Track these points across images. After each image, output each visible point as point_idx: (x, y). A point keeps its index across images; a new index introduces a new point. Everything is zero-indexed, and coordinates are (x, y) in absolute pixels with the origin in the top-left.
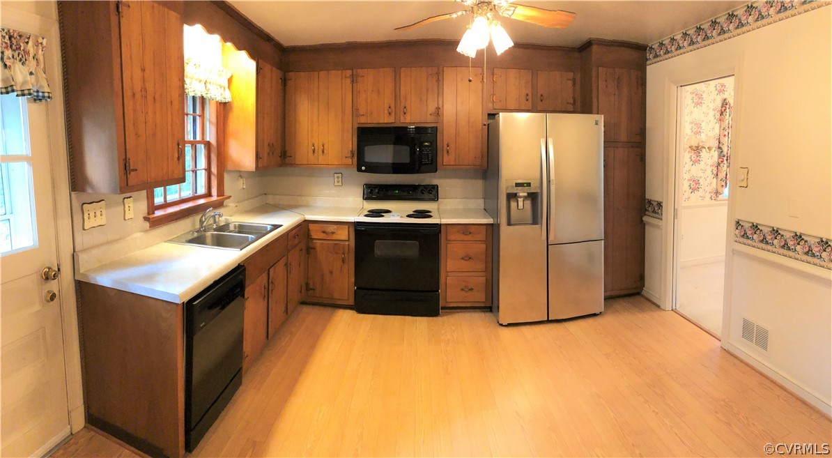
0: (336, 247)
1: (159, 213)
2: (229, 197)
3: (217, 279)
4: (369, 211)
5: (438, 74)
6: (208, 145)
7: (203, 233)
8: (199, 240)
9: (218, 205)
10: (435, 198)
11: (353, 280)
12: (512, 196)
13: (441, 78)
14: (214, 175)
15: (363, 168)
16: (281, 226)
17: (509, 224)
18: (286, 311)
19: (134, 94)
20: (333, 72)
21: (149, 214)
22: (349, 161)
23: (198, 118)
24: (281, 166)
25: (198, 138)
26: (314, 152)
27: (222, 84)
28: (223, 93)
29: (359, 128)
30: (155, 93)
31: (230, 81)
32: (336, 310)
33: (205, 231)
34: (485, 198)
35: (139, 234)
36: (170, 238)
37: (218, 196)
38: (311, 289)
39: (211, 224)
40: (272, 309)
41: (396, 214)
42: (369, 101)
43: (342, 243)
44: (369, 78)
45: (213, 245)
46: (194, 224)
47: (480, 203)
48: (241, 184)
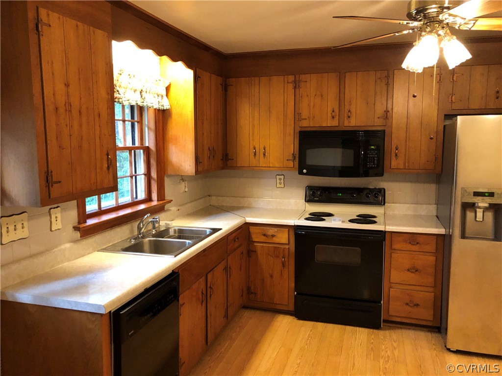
0: (276, 251)
1: (91, 222)
2: (170, 201)
3: (148, 286)
4: (310, 214)
5: (388, 77)
6: (147, 150)
7: (141, 240)
8: (136, 248)
9: (160, 209)
10: (382, 203)
11: (293, 285)
12: (468, 206)
13: (390, 81)
14: (154, 179)
15: (305, 171)
16: (221, 229)
17: (463, 236)
18: (226, 316)
19: (57, 109)
20: (275, 79)
21: (79, 223)
22: (291, 164)
23: (136, 123)
24: (223, 168)
25: (137, 144)
26: (255, 154)
27: (159, 93)
28: (160, 101)
29: (300, 132)
30: (81, 107)
31: (168, 89)
32: (277, 315)
33: (143, 237)
34: (437, 204)
35: (68, 245)
36: (104, 247)
37: (158, 201)
38: (252, 293)
39: (150, 230)
40: (211, 315)
41: (337, 219)
42: (312, 107)
43: (282, 247)
44: (311, 83)
45: (151, 252)
46: (132, 231)
47: (432, 209)
48: (183, 187)
